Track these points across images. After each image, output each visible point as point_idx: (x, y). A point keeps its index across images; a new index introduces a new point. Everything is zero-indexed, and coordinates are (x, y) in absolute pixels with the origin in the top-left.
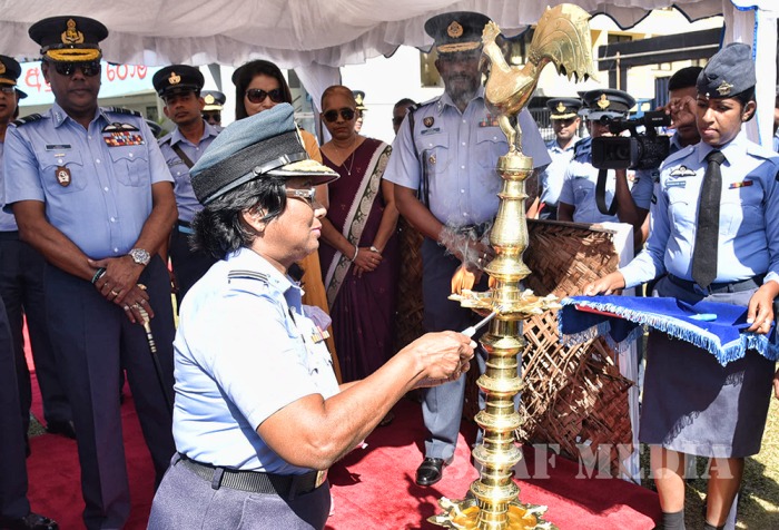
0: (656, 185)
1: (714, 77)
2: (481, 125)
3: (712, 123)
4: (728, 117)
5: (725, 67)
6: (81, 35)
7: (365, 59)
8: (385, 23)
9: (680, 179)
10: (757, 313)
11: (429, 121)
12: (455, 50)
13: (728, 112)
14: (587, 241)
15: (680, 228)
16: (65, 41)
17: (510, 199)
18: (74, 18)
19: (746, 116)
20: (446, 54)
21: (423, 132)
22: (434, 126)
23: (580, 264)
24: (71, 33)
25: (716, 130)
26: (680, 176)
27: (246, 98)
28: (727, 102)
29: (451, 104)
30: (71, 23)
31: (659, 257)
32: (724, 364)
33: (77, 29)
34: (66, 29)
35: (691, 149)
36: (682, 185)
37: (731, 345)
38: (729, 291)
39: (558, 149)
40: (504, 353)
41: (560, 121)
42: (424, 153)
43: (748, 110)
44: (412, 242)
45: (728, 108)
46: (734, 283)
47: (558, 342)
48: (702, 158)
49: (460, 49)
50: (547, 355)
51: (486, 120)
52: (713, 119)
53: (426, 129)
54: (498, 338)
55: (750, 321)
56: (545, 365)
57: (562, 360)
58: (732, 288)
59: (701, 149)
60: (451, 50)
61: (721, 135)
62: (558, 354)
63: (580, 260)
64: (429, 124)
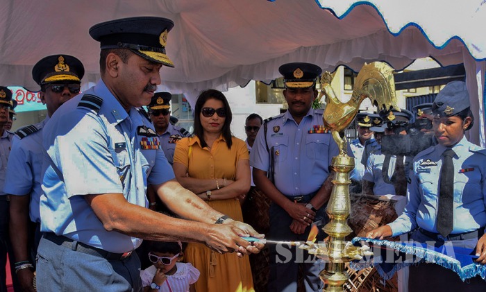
0: (411, 171)
1: (441, 104)
2: (309, 132)
3: (444, 132)
4: (453, 128)
5: (447, 97)
6: (67, 66)
7: (227, 89)
8: (242, 66)
9: (426, 168)
10: (482, 250)
11: (277, 129)
12: (297, 86)
13: (453, 125)
14: (377, 207)
15: (428, 199)
16: (57, 70)
17: (339, 184)
18: (63, 56)
19: (466, 127)
20: (291, 88)
21: (272, 135)
22: (280, 132)
23: (372, 221)
24: (61, 65)
25: (447, 137)
26: (427, 165)
27: (201, 114)
28: (452, 118)
29: (291, 118)
30: (61, 59)
31: (413, 216)
32: (463, 280)
33: (65, 63)
34: (57, 62)
35: (433, 149)
36: (428, 171)
37: (467, 267)
38: (461, 239)
39: (360, 145)
40: (335, 284)
41: (364, 128)
42: (273, 148)
43: (467, 122)
44: (259, 205)
45: (453, 123)
46: (464, 233)
47: (357, 272)
48: (440, 154)
49: (301, 86)
50: (350, 280)
51: (312, 129)
52: (444, 130)
53: (274, 133)
54: (332, 274)
55: (477, 255)
56: (349, 287)
57: (360, 284)
58: (463, 237)
59: (439, 149)
60: (294, 86)
61: (450, 140)
62: (357, 280)
63: (372, 219)
64: (276, 130)
